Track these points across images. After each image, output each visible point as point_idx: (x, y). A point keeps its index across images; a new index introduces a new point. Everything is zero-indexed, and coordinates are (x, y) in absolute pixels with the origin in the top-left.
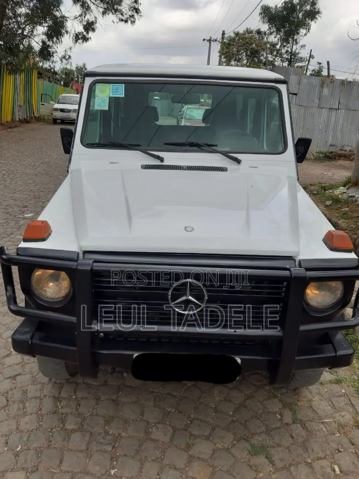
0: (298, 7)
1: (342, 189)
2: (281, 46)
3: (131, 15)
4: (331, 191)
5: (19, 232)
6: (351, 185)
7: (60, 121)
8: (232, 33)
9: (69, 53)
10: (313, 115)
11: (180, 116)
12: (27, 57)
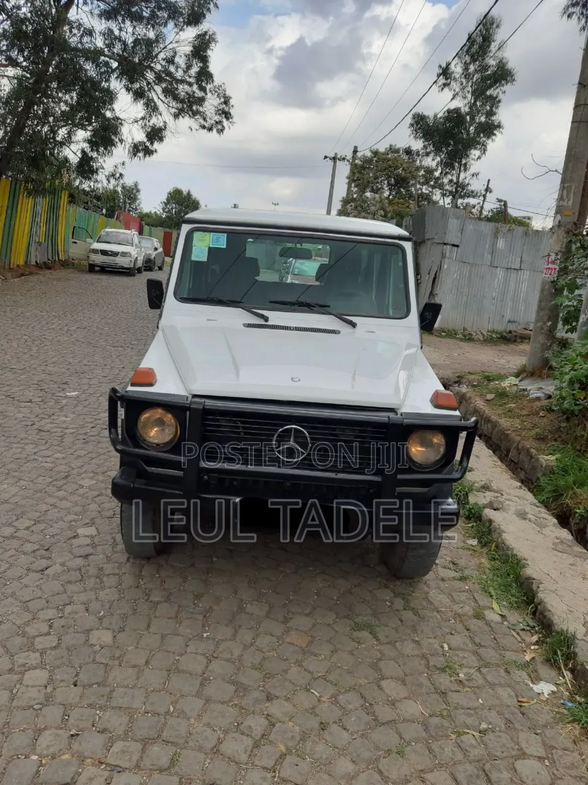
0: (468, 118)
1: (513, 380)
2: (441, 173)
3: (217, 120)
4: (497, 382)
5: (62, 414)
6: (525, 375)
7: (99, 268)
8: (368, 151)
9: (120, 170)
10: (483, 277)
11: (285, 269)
12: (58, 173)
